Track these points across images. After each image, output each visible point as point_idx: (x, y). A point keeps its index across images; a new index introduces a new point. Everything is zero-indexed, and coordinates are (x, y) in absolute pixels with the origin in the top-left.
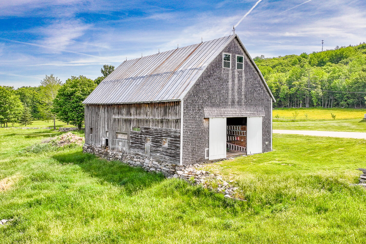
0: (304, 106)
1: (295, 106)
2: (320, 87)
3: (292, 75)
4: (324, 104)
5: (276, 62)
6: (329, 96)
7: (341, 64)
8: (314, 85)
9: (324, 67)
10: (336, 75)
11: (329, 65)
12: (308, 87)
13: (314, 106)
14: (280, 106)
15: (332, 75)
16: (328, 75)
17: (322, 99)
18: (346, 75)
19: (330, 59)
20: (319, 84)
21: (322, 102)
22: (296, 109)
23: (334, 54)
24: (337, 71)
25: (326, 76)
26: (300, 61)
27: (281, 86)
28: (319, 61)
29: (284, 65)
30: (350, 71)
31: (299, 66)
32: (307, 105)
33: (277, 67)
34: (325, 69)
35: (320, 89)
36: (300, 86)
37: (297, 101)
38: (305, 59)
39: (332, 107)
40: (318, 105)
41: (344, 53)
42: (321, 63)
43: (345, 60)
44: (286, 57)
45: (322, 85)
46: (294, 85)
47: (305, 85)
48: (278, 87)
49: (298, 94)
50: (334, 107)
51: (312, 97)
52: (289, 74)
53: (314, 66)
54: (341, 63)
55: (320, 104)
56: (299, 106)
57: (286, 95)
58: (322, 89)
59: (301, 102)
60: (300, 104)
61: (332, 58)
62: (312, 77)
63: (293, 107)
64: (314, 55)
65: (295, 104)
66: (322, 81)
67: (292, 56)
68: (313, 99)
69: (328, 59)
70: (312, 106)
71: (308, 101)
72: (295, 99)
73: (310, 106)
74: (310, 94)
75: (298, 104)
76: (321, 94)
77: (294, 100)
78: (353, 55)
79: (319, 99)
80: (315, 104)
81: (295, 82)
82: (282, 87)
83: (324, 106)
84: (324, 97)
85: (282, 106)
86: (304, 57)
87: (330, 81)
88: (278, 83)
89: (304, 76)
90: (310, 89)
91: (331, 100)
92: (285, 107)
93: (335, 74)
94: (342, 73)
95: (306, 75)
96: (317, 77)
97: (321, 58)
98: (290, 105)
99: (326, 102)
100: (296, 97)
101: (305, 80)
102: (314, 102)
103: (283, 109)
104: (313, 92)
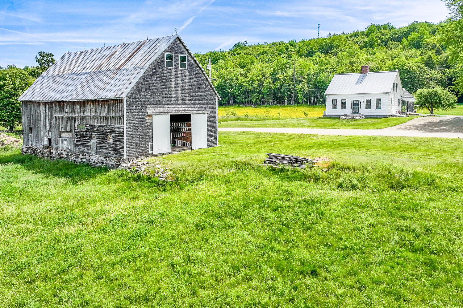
0: (289, 103)
1: (279, 104)
2: (306, 81)
3: (277, 67)
4: (310, 101)
5: (261, 50)
6: (315, 92)
7: (331, 55)
8: (299, 78)
9: (313, 58)
10: (323, 68)
11: (318, 56)
12: (293, 81)
13: (299, 103)
14: (263, 103)
15: (319, 68)
16: (315, 67)
17: (308, 95)
18: (333, 68)
19: (320, 48)
20: (305, 78)
21: (307, 99)
22: (280, 106)
23: (324, 43)
24: (324, 63)
25: (313, 69)
26: (287, 49)
27: (264, 79)
28: (308, 50)
29: (269, 53)
30: (338, 63)
31: (286, 55)
32: (293, 102)
33: (261, 56)
34: (313, 60)
35: (306, 84)
36: (285, 79)
37: (281, 98)
38: (293, 47)
39: (319, 104)
40: (303, 102)
41: (334, 42)
42: (310, 54)
43: (335, 50)
44: (273, 45)
45: (308, 80)
46: (279, 79)
47: (291, 79)
48: (261, 81)
49: (283, 90)
50: (321, 104)
51: (297, 93)
52: (274, 65)
53: (302, 57)
54: (331, 53)
55: (306, 101)
56: (284, 103)
57: (270, 90)
58: (308, 83)
59: (286, 98)
60: (284, 100)
61: (322, 47)
62: (297, 69)
63: (277, 104)
64: (303, 43)
65: (279, 101)
66: (308, 75)
67: (279, 43)
68: (298, 95)
69: (317, 48)
70: (297, 103)
71: (293, 98)
72: (279, 95)
73: (295, 103)
74: (295, 90)
75: (283, 101)
76: (307, 89)
77: (278, 97)
78: (344, 44)
79: (304, 96)
80: (300, 101)
81: (280, 75)
82: (266, 81)
83: (310, 103)
84: (310, 93)
85: (265, 103)
86: (292, 45)
87: (317, 74)
88: (261, 76)
89: (289, 68)
90: (295, 83)
91: (317, 96)
92: (269, 104)
93: (322, 66)
94: (330, 66)
95: (292, 67)
96: (303, 69)
97: (310, 47)
98: (274, 102)
99: (312, 98)
100: (280, 93)
101: (290, 72)
102: (299, 98)
103: (265, 107)
104: (298, 86)
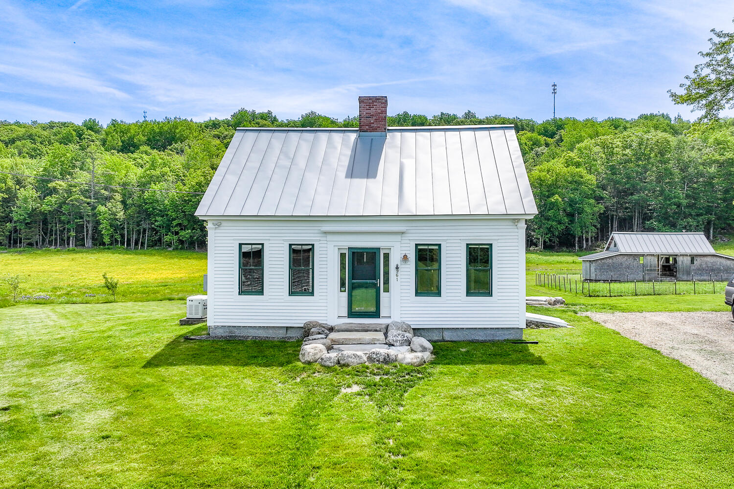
0: (80, 243)
1: (56, 244)
2: (118, 197)
4: (129, 240)
6: (141, 221)
8: (103, 191)
9: (135, 155)
11: (146, 153)
13: (104, 244)
14: (15, 243)
15: (148, 172)
16: (140, 171)
17: (123, 228)
18: (177, 175)
19: (149, 140)
20: (117, 191)
23: (158, 130)
24: (158, 164)
25: (135, 174)
26: (80, 136)
28: (125, 141)
29: (40, 140)
30: (187, 167)
31: (78, 147)
32: (89, 243)
34: (134, 160)
37: (62, 232)
38: (93, 133)
39: (147, 247)
40: (114, 242)
42: (129, 147)
43: (178, 145)
45: (124, 195)
47: (84, 193)
48: (11, 192)
50: (152, 246)
52: (44, 162)
53: (112, 151)
54: (171, 150)
55: (119, 240)
56: (68, 244)
57: (33, 213)
58: (123, 202)
59: (73, 234)
60: (69, 238)
63: (51, 245)
64: (114, 126)
65: (56, 239)
66: (125, 185)
67: (64, 124)
69: (144, 139)
71: (90, 232)
73: (94, 245)
74: (94, 215)
75: (65, 238)
76: (121, 215)
77: (54, 229)
79: (115, 228)
80: (107, 240)
81: (57, 182)
83: (129, 245)
84: (128, 224)
85: (20, 243)
87: (143, 185)
88: (10, 183)
89: (81, 169)
90: (95, 201)
91: (145, 230)
93: (155, 170)
94: (171, 171)
96: (113, 173)
97: (129, 135)
98: (44, 240)
99: (133, 234)
100: (60, 221)
101: (82, 178)
102: (103, 235)
104: (101, 208)
